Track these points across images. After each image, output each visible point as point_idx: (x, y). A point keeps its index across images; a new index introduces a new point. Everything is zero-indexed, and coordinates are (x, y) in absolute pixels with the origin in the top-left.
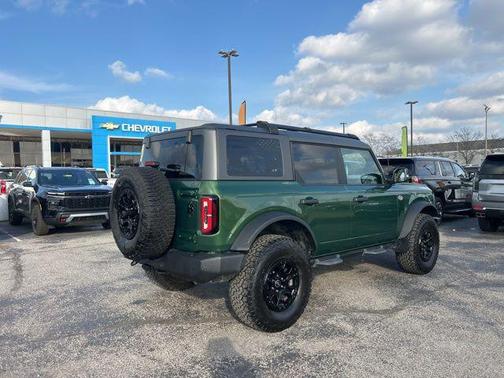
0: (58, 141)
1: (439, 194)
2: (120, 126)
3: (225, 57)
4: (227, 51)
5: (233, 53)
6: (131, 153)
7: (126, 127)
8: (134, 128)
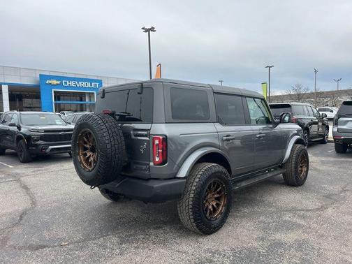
0: (13, 93)
1: (306, 129)
2: (62, 83)
3: (146, 31)
4: (148, 27)
5: (152, 29)
6: (69, 102)
7: (66, 83)
8: (72, 83)
